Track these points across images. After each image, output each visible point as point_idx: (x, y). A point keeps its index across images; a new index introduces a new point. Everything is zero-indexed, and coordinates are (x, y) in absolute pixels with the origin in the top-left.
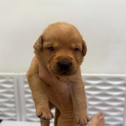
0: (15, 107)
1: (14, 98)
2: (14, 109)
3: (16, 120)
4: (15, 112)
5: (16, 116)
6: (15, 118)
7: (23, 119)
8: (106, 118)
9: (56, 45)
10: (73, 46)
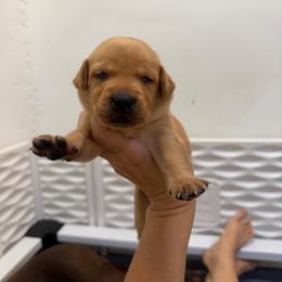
0: (86, 201)
1: (84, 183)
2: (84, 204)
3: (87, 224)
4: (85, 209)
5: (87, 217)
6: (86, 221)
7: (101, 222)
8: (254, 224)
9: (110, 67)
10: (141, 70)
